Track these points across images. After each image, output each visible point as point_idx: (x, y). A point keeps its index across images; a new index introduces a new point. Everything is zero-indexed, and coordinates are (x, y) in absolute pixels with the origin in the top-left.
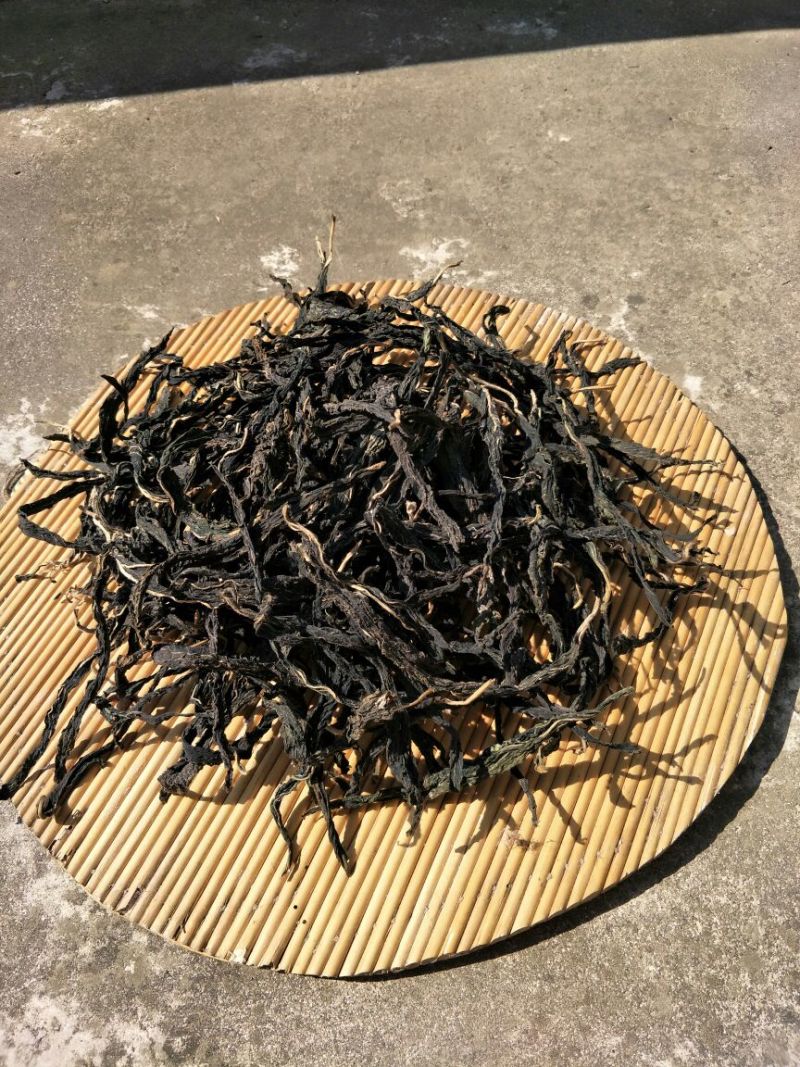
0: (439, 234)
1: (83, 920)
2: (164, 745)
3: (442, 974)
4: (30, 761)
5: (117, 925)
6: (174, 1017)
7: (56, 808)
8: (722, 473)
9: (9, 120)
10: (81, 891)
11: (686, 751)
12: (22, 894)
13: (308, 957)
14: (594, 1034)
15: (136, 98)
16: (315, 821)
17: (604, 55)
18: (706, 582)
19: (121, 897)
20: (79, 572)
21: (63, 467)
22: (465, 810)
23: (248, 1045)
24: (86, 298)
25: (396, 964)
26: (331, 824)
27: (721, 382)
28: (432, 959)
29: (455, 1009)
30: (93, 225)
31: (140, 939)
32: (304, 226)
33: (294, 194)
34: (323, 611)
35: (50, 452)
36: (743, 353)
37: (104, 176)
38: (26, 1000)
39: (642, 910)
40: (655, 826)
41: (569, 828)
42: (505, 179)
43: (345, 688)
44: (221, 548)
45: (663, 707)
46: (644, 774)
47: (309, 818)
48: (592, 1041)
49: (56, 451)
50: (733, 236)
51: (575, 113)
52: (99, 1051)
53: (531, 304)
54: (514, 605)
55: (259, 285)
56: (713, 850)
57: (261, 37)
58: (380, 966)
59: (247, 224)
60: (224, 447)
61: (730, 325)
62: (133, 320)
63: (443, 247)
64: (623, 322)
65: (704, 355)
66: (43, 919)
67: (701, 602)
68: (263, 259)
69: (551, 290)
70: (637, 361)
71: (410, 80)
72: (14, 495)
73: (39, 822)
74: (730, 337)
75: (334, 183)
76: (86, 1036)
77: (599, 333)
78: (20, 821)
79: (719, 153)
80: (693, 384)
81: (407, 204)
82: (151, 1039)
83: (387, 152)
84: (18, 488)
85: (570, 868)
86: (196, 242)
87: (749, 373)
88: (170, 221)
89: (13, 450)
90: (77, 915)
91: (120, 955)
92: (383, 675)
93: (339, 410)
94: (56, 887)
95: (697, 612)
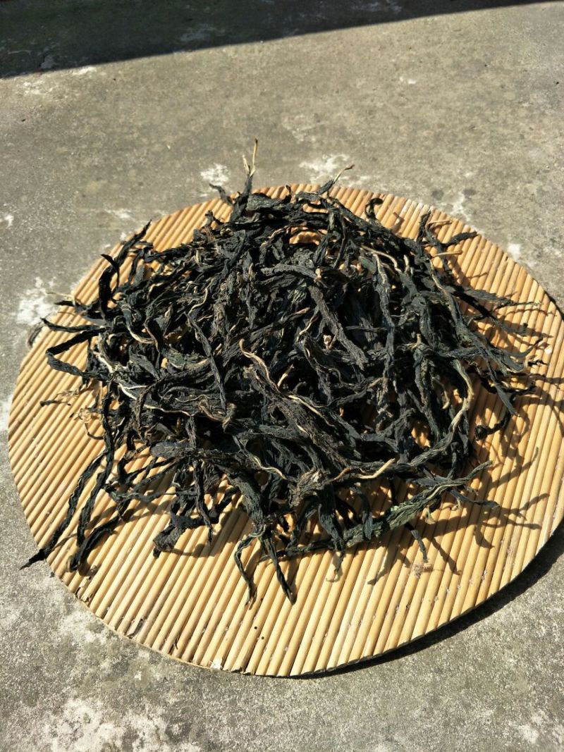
0: (327, 151)
1: (102, 644)
2: (154, 517)
3: (362, 672)
4: (58, 532)
5: (127, 646)
6: (172, 710)
7: (80, 564)
8: (539, 311)
9: (15, 84)
10: (99, 623)
11: (527, 506)
12: (57, 628)
13: (267, 662)
14: (474, 708)
15: (105, 65)
16: (266, 566)
17: (436, 23)
18: (535, 386)
19: (129, 625)
20: (85, 398)
21: (69, 324)
22: (373, 555)
23: (226, 727)
24: (78, 206)
25: (330, 665)
26: (278, 568)
27: (534, 248)
28: (356, 660)
29: (373, 695)
30: (79, 155)
31: (144, 655)
32: (230, 150)
33: (222, 128)
34: (269, 415)
35: (60, 314)
36: (548, 226)
37: (86, 120)
38: (64, 702)
39: (502, 620)
40: (509, 560)
41: (448, 564)
42: (371, 112)
43: (287, 469)
44: (195, 373)
45: (509, 477)
46: (499, 523)
47: (262, 564)
48: (473, 713)
49: (63, 313)
50: (535, 145)
51: (418, 64)
52: (119, 736)
53: (396, 198)
54: (404, 407)
55: (201, 192)
56: (550, 575)
57: (191, 20)
58: (319, 667)
59: (190, 150)
60: (190, 302)
61: (538, 208)
62: (111, 220)
63: (330, 161)
64: (461, 208)
65: (521, 229)
66: (73, 644)
67: (531, 401)
68: (203, 174)
69: (409, 188)
70: (475, 234)
71: (300, 46)
72: (35, 345)
73: (68, 575)
74: (538, 216)
75: (250, 119)
76: (109, 726)
77: (446, 216)
78: (53, 575)
79: (521, 88)
80: (514, 249)
81: (303, 132)
82: (156, 726)
83: (287, 96)
84: (38, 340)
85: (451, 591)
86: (155, 164)
87: (553, 240)
88: (135, 150)
89: (32, 314)
90: (97, 640)
91: (130, 668)
92: (314, 458)
93: (273, 272)
94: (81, 621)
95: (529, 409)
